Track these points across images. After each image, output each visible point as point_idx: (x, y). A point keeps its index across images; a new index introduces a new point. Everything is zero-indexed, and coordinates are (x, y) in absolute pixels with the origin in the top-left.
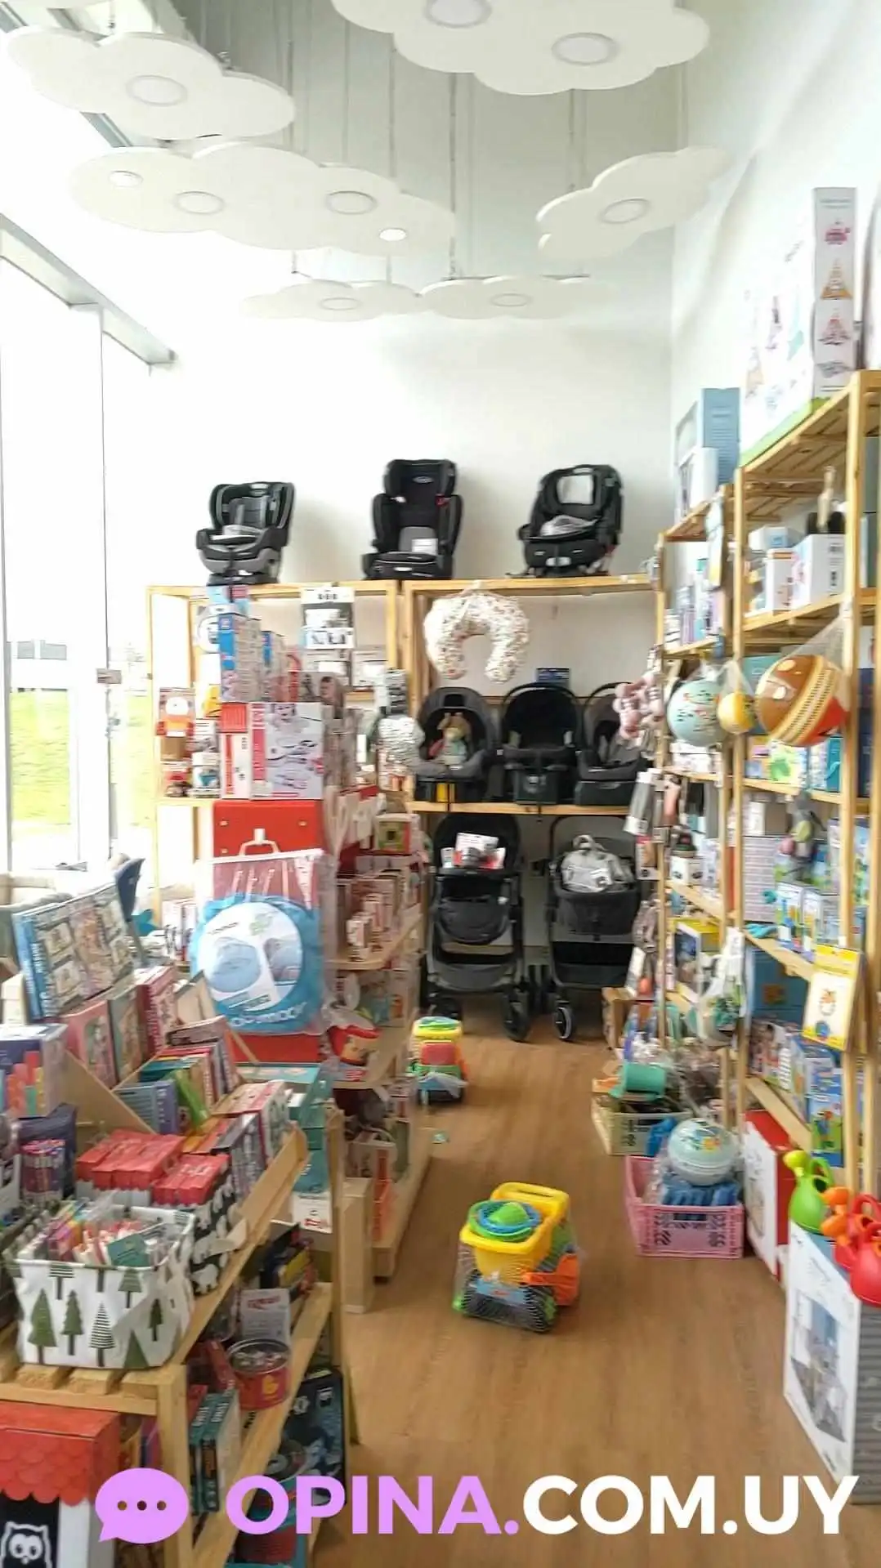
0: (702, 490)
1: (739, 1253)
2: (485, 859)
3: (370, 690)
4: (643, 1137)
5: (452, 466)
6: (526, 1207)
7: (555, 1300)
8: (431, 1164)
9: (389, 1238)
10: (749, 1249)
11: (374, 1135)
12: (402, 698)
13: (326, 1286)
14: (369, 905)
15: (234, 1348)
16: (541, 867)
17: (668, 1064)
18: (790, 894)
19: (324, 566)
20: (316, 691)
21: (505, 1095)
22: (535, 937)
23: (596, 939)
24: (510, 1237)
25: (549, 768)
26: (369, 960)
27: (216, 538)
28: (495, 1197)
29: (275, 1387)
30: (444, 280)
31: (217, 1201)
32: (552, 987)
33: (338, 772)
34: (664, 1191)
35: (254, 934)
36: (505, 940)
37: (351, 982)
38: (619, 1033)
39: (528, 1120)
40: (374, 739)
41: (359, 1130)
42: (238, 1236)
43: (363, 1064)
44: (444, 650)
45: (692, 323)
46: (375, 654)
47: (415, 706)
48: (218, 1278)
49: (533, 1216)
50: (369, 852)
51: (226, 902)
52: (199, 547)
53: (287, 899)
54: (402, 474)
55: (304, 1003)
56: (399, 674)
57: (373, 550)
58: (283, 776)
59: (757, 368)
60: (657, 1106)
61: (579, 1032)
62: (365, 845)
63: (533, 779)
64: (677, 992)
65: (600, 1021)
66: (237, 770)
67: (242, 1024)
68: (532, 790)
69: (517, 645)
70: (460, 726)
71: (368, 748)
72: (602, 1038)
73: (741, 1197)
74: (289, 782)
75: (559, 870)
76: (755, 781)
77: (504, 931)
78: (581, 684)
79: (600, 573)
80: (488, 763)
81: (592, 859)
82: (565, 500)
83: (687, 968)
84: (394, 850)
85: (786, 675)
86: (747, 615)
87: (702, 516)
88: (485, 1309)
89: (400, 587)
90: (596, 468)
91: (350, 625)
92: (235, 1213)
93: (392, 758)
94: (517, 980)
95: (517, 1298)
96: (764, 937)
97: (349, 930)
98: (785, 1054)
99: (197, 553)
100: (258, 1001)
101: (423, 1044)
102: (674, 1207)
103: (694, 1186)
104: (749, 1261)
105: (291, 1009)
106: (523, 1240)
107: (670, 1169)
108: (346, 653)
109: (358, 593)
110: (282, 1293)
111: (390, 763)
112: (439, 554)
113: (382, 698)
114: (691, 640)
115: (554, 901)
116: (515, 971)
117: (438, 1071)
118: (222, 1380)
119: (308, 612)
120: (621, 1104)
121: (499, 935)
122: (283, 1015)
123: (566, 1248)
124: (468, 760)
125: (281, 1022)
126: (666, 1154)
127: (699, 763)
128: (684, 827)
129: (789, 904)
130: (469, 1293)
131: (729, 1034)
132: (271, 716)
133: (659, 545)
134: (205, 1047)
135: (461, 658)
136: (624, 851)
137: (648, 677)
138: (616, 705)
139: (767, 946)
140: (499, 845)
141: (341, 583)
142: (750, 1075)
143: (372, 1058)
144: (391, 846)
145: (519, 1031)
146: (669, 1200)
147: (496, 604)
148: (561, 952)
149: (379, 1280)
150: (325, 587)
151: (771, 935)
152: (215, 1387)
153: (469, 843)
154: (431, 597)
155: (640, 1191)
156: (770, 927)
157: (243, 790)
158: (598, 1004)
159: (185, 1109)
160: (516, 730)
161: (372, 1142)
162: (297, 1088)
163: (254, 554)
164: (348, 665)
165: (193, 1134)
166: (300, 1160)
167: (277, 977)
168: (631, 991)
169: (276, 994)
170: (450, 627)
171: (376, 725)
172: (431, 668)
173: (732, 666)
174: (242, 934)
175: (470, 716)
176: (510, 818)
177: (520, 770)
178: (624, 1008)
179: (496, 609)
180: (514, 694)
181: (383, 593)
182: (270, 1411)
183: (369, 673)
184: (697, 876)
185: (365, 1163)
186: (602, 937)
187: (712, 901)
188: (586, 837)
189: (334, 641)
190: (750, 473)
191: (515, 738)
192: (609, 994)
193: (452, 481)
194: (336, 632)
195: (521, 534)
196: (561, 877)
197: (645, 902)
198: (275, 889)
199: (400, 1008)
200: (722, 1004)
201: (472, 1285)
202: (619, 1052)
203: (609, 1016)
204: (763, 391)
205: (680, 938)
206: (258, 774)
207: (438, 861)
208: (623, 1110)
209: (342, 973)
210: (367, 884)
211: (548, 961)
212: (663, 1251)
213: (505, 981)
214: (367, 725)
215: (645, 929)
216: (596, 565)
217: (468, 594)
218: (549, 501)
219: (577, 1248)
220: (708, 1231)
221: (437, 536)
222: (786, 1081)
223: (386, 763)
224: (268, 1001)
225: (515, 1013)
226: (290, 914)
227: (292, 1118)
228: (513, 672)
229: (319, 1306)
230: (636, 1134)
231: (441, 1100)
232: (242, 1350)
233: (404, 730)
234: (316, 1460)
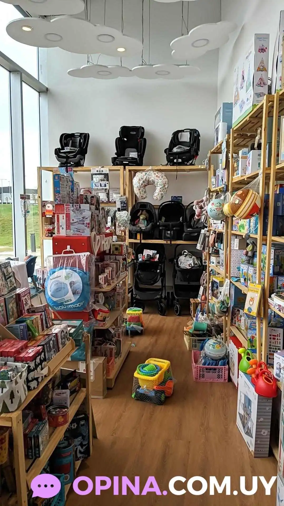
0: (222, 137)
1: (227, 381)
2: (153, 258)
3: (115, 202)
4: (199, 345)
5: (143, 128)
6: (156, 366)
7: (165, 395)
8: (129, 353)
9: (112, 375)
10: (230, 380)
11: (109, 344)
12: (125, 205)
13: (84, 389)
14: (107, 271)
15: (51, 408)
16: (171, 260)
17: (208, 322)
18: (244, 267)
19: (99, 161)
20: (89, 201)
21: (156, 332)
22: (169, 283)
23: (188, 284)
24: (150, 375)
25: (174, 229)
26: (106, 288)
27: (62, 151)
28: (146, 362)
29: (62, 420)
30: (139, 65)
31: (38, 360)
32: (174, 298)
33: (97, 227)
34: (203, 361)
35: (66, 279)
36: (159, 284)
37: (101, 295)
38: (195, 313)
39: (163, 340)
40: (114, 219)
41: (104, 342)
42: (45, 372)
43: (104, 321)
44: (139, 189)
45: (224, 82)
46: (117, 190)
47: (130, 209)
48: (38, 385)
49: (158, 368)
50: (109, 254)
51: (57, 269)
52: (55, 154)
53: (77, 268)
54: (125, 131)
55: (83, 302)
56: (125, 197)
57: (116, 156)
58: (76, 229)
59: (238, 94)
60: (204, 335)
61: (182, 313)
62: (108, 252)
63: (169, 232)
64: (212, 300)
65: (189, 309)
66: (61, 226)
67: (62, 308)
68: (168, 236)
69: (163, 188)
70: (145, 215)
71: (112, 221)
72: (190, 315)
73: (228, 363)
74: (78, 230)
75: (177, 261)
76: (235, 232)
77: (158, 281)
78: (185, 202)
79: (191, 164)
80: (155, 227)
81: (188, 258)
82: (181, 140)
83: (215, 292)
84: (117, 254)
85: (240, 196)
86: (233, 177)
87: (221, 145)
88: (142, 398)
89: (125, 168)
90: (191, 130)
91: (108, 180)
92: (44, 365)
93: (120, 224)
94: (163, 296)
95: (153, 394)
96: (236, 281)
97: (99, 279)
98: (243, 318)
99: (55, 156)
100: (68, 301)
101: (129, 316)
102: (206, 366)
103: (212, 360)
104: (230, 383)
105: (79, 303)
106: (154, 376)
107: (205, 355)
108: (107, 190)
109: (110, 170)
110: (68, 391)
111: (120, 226)
112: (138, 157)
113: (118, 205)
114: (218, 186)
115: (175, 272)
116: (162, 293)
117: (134, 324)
118: (43, 417)
119: (94, 176)
120: (192, 334)
121: (156, 282)
122: (76, 305)
123: (169, 378)
124: (147, 226)
125: (75, 308)
126: (204, 350)
127: (219, 226)
128: (217, 248)
129: (244, 271)
130: (137, 393)
131: (225, 312)
132: (72, 208)
133: (209, 155)
134: (40, 313)
135: (145, 192)
136: (198, 255)
137: (204, 198)
138: (194, 208)
139: (237, 284)
140: (157, 253)
141: (105, 166)
142: (232, 325)
143: (107, 319)
144: (116, 252)
145: (163, 312)
146: (204, 364)
147: (157, 174)
148: (177, 287)
149: (109, 389)
150: (99, 168)
151: (238, 281)
152: (41, 419)
153: (147, 252)
154: (136, 171)
155: (196, 362)
156: (239, 278)
157: (63, 233)
158: (189, 303)
159: (30, 332)
160: (163, 216)
161: (108, 346)
162: (73, 327)
163: (75, 156)
164: (108, 195)
165: (34, 340)
166: (73, 349)
167: (74, 294)
168: (199, 299)
169: (74, 299)
170: (141, 182)
171: (115, 213)
172: (136, 195)
173: (228, 194)
174: (62, 280)
175: (149, 212)
176: (162, 245)
177: (164, 229)
178: (196, 305)
179: (157, 176)
180: (163, 205)
181: (119, 170)
182: (61, 427)
183: (115, 197)
184: (219, 263)
185: (105, 352)
186: (191, 283)
187: (222, 270)
188: (186, 251)
189: (102, 186)
190: (235, 130)
191: (163, 219)
192: (192, 301)
193: (143, 134)
194: (103, 183)
195: (165, 151)
196: (178, 263)
197: (204, 272)
198: (73, 266)
199: (119, 304)
200: (223, 303)
201: (137, 390)
202: (194, 319)
203: (192, 308)
204: (239, 102)
205: (213, 283)
206: (68, 227)
207: (137, 258)
208: (193, 336)
209: (97, 293)
210: (107, 264)
211: (173, 290)
212: (202, 380)
213: (158, 297)
214: (112, 213)
215: (204, 280)
216: (190, 162)
217: (148, 171)
218: (175, 140)
219: (173, 378)
220: (217, 374)
221: (138, 152)
222: (243, 327)
223: (118, 226)
224: (71, 301)
225: (161, 307)
226: (79, 273)
227: (70, 336)
228: (162, 197)
229: (81, 396)
230: (197, 344)
231: (135, 333)
232: (53, 408)
233: (124, 216)
234: (80, 443)
